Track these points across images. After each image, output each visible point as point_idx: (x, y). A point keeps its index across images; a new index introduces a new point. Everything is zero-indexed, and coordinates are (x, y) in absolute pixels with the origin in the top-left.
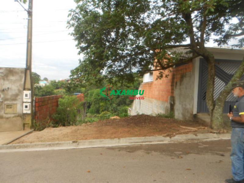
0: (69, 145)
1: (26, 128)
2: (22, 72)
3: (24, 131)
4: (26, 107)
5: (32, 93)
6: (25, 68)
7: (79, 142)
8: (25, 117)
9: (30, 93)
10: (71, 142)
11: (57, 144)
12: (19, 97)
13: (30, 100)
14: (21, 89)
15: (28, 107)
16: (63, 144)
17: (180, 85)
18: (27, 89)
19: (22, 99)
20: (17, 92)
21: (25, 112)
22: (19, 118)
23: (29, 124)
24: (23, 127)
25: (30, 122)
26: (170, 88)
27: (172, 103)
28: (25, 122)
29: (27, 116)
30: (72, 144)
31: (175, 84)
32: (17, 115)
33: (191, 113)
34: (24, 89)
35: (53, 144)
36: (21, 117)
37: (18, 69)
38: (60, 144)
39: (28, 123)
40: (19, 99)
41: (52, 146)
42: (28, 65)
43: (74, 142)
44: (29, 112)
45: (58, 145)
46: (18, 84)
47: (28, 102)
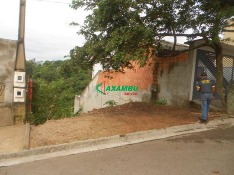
0: (116, 140)
1: (17, 122)
2: (12, 46)
3: (15, 126)
4: (19, 93)
5: (27, 75)
6: (17, 41)
7: (127, 136)
8: (16, 107)
9: (24, 75)
10: (118, 136)
11: (103, 140)
12: (8, 80)
13: (23, 85)
14: (11, 69)
15: (22, 93)
16: (110, 140)
17: (169, 73)
18: (20, 69)
19: (12, 82)
20: (4, 72)
21: (16, 100)
22: (7, 108)
23: (22, 116)
24: (13, 121)
25: (23, 114)
26: (151, 76)
27: (155, 90)
28: (16, 114)
29: (19, 106)
30: (120, 138)
31: (159, 72)
32: (4, 104)
33: (186, 99)
34: (16, 70)
35: (98, 141)
36: (10, 107)
37: (7, 41)
38: (107, 140)
39: (20, 115)
40: (8, 82)
41: (97, 144)
42: (22, 37)
43: (121, 136)
44: (23, 100)
45: (104, 142)
46: (7, 63)
47: (22, 88)
